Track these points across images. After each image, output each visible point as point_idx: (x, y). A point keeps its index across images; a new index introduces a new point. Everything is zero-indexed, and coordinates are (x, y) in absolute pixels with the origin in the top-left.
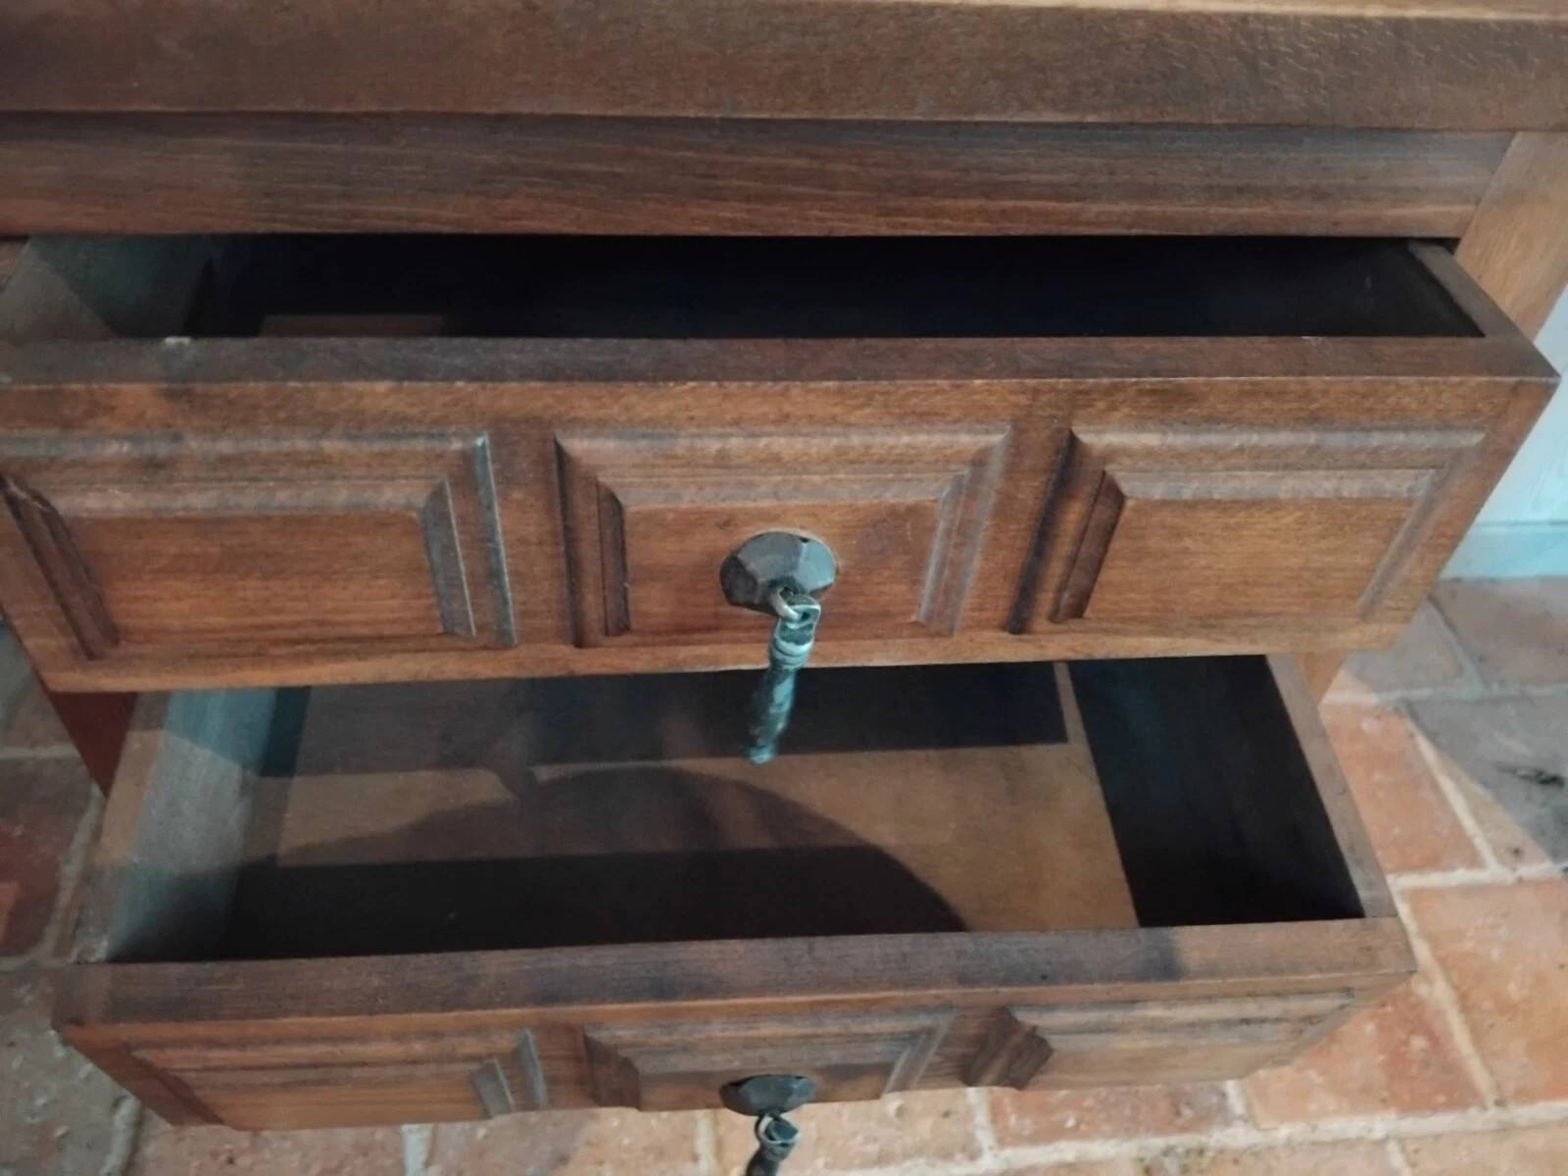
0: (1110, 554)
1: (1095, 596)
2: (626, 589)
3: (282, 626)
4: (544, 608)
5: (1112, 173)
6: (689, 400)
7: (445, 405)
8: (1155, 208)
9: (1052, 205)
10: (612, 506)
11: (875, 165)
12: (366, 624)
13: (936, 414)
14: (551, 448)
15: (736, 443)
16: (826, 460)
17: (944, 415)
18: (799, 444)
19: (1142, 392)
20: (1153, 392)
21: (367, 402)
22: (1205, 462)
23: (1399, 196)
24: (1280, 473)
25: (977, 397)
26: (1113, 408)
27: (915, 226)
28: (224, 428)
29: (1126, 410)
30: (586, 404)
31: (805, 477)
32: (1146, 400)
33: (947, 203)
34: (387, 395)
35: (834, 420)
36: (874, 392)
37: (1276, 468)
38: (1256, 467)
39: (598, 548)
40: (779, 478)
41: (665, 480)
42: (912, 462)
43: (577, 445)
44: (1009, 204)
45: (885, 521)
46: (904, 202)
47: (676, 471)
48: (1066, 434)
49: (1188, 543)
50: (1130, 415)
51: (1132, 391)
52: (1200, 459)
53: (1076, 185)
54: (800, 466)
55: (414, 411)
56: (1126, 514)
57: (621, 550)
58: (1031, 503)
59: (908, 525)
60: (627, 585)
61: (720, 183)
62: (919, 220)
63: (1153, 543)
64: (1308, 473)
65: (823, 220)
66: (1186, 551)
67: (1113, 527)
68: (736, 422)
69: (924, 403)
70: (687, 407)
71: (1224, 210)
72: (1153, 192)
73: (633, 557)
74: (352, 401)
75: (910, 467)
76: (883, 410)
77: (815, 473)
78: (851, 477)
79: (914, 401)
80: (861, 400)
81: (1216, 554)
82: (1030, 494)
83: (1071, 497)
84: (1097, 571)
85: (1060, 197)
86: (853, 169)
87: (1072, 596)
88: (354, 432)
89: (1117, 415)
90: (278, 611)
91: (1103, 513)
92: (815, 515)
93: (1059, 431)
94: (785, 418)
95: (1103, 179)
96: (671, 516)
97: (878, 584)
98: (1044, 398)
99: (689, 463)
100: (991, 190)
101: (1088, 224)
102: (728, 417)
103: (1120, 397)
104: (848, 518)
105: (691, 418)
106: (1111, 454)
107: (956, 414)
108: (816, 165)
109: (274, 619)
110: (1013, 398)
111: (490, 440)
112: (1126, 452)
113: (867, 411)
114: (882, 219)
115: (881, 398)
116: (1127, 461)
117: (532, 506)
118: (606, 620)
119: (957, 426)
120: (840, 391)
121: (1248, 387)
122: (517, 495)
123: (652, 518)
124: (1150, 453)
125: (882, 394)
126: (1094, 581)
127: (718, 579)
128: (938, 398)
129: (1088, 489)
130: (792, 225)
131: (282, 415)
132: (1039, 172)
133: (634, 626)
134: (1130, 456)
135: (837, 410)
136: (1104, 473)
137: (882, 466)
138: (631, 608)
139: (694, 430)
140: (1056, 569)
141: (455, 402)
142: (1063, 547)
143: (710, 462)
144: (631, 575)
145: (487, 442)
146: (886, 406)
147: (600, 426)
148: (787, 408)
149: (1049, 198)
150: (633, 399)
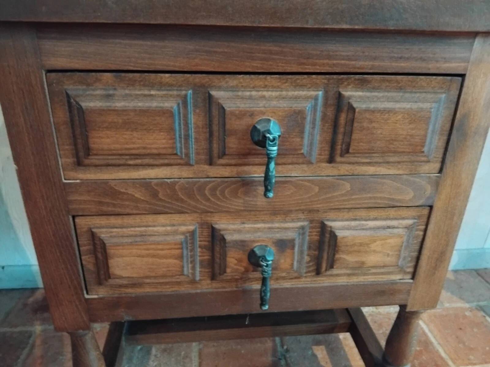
0: (354, 128)
1: (352, 144)
2: (225, 138)
3: (134, 149)
4: (202, 151)
5: (363, 52)
6: (241, 80)
7: (182, 81)
8: (377, 63)
9: (347, 62)
10: (222, 109)
11: (297, 49)
12: (156, 149)
13: (304, 86)
14: (207, 95)
15: (254, 93)
16: (277, 98)
17: (306, 86)
18: (270, 93)
19: (355, 79)
20: (359, 79)
21: (163, 80)
22: (375, 100)
23: (446, 60)
24: (395, 103)
25: (314, 80)
26: (349, 85)
27: (309, 69)
28: (128, 87)
29: (352, 85)
30: (216, 81)
31: (272, 102)
32: (357, 82)
33: (317, 61)
34: (168, 78)
35: (278, 87)
36: (288, 78)
37: (394, 102)
38: (388, 102)
39: (218, 127)
40: (265, 102)
41: (236, 102)
42: (299, 98)
43: (213, 93)
44: (335, 62)
45: (292, 115)
46: (305, 61)
47: (239, 100)
48: (338, 93)
49: (374, 124)
50: (353, 87)
51: (353, 79)
52: (373, 99)
53: (353, 56)
54: (270, 99)
55: (174, 83)
56: (356, 114)
57: (224, 125)
58: (331, 116)
59: (299, 117)
60: (225, 137)
61: (254, 55)
62: (310, 67)
63: (365, 124)
64: (402, 103)
65: (283, 67)
66: (374, 127)
67: (353, 119)
68: (254, 88)
69: (301, 82)
70: (241, 83)
71: (396, 64)
72: (375, 59)
73: (228, 127)
74: (160, 79)
75: (299, 100)
76: (290, 84)
77: (274, 101)
78: (283, 102)
79: (298, 81)
80: (285, 81)
81: (382, 129)
82: (330, 113)
83: (342, 111)
84: (351, 135)
85: (349, 60)
86: (291, 51)
87: (345, 146)
88: (159, 89)
89: (350, 87)
90: (134, 143)
91: (350, 116)
92: (275, 113)
93: (336, 92)
94: (266, 86)
95: (361, 54)
96: (237, 112)
97: (292, 138)
98: (331, 81)
99: (242, 98)
100: (329, 57)
101: (358, 68)
102: (252, 86)
103: (350, 81)
104: (283, 114)
105: (242, 86)
106: (349, 97)
107: (309, 86)
108: (280, 49)
109: (132, 146)
110: (323, 81)
111: (192, 92)
112: (353, 96)
113: (287, 84)
114: (300, 66)
115: (290, 80)
116: (355, 99)
117: (201, 114)
118: (219, 153)
119: (310, 89)
120: (280, 78)
121: (382, 79)
122: (198, 111)
123: (232, 113)
124: (360, 97)
125: (290, 79)
126: (351, 138)
127: (250, 135)
128: (304, 80)
129: (346, 108)
130: (274, 68)
131: (142, 83)
132: (343, 52)
133: (227, 153)
134: (355, 97)
135: (279, 84)
136: (349, 103)
137: (291, 99)
138: (226, 145)
139: (243, 89)
140: (340, 137)
141: (184, 80)
142: (341, 130)
143: (247, 97)
144: (226, 133)
145: (191, 93)
146: (291, 83)
147: (220, 88)
148: (266, 83)
149: (347, 60)
150: (227, 79)
